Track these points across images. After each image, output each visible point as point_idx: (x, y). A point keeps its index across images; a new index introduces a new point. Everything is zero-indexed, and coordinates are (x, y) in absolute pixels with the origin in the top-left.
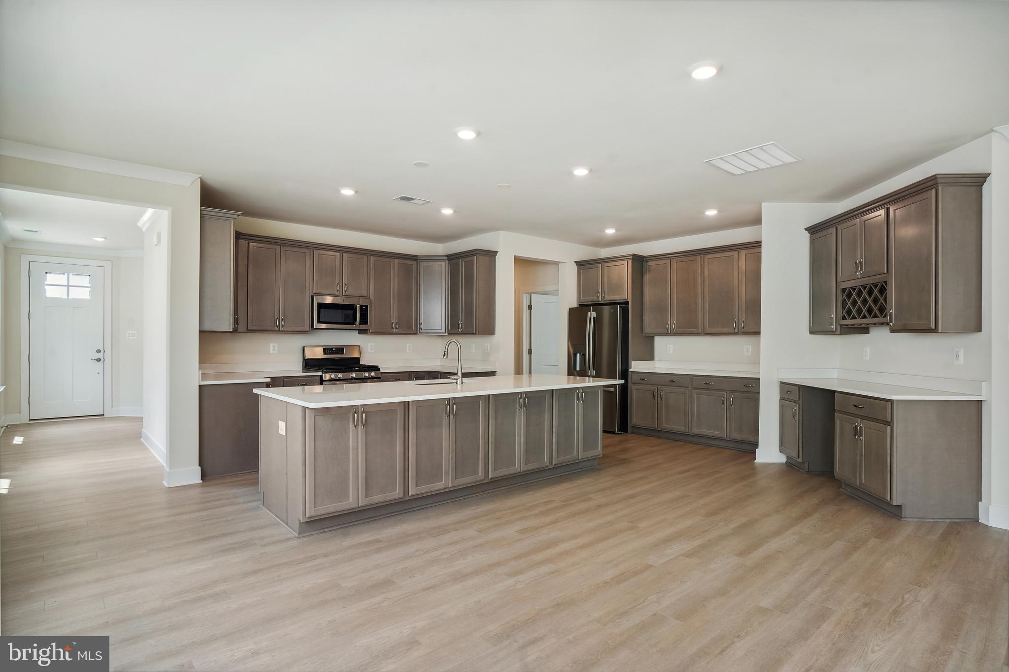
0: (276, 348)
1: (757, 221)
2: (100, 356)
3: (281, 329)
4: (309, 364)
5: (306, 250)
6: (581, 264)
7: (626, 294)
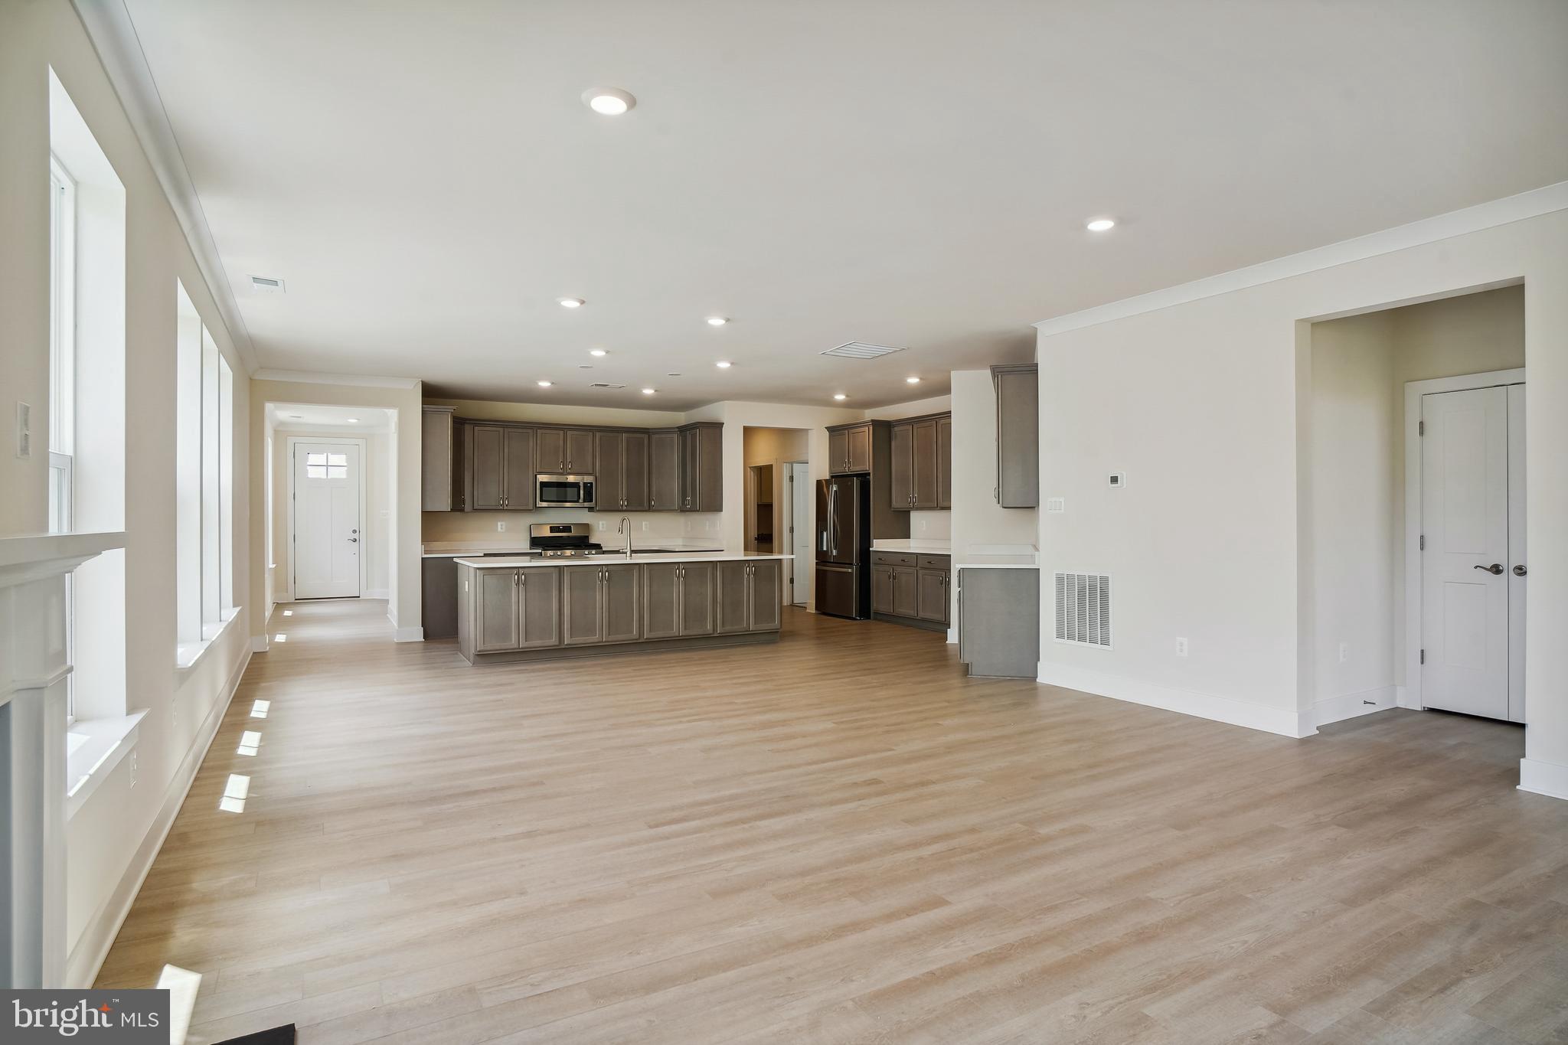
0: (504, 527)
1: (945, 389)
2: (356, 536)
3: (505, 508)
4: (535, 542)
5: (530, 431)
6: (832, 430)
7: (867, 465)
